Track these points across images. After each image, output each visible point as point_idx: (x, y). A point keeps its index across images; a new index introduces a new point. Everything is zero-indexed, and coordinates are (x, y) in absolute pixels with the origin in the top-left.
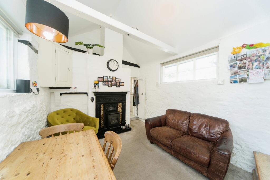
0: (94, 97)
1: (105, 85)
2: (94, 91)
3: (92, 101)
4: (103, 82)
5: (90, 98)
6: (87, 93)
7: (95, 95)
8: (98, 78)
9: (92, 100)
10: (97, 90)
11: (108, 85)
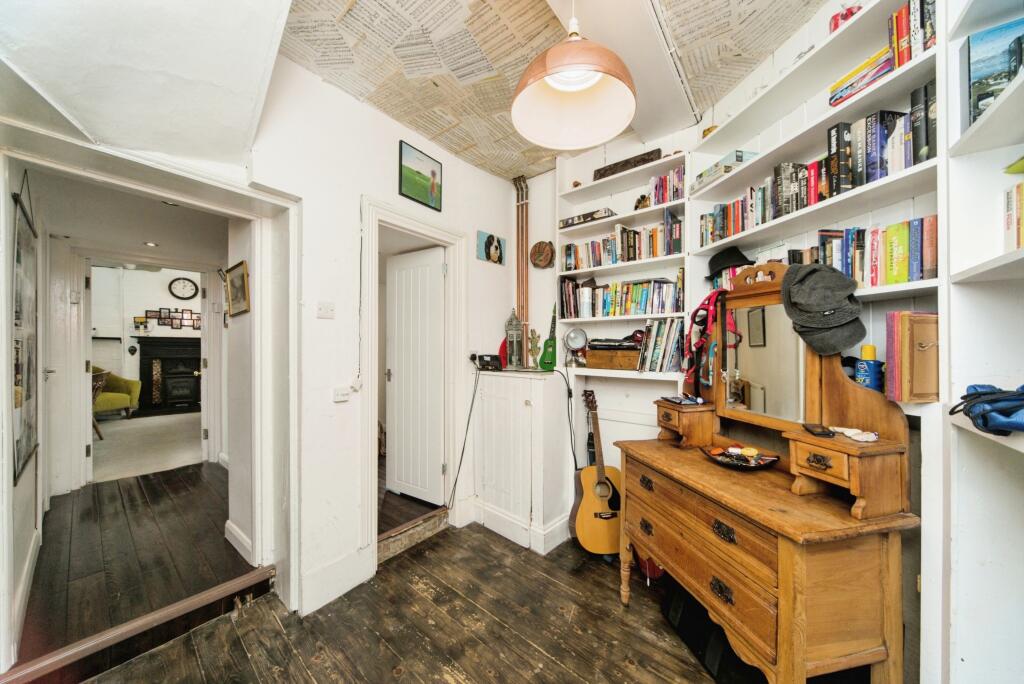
0: (138, 346)
1: (165, 324)
2: (137, 335)
3: (133, 354)
4: (160, 318)
5: (127, 347)
6: (119, 339)
7: (139, 342)
8: (147, 312)
9: (132, 351)
10: (142, 333)
11: (172, 325)
